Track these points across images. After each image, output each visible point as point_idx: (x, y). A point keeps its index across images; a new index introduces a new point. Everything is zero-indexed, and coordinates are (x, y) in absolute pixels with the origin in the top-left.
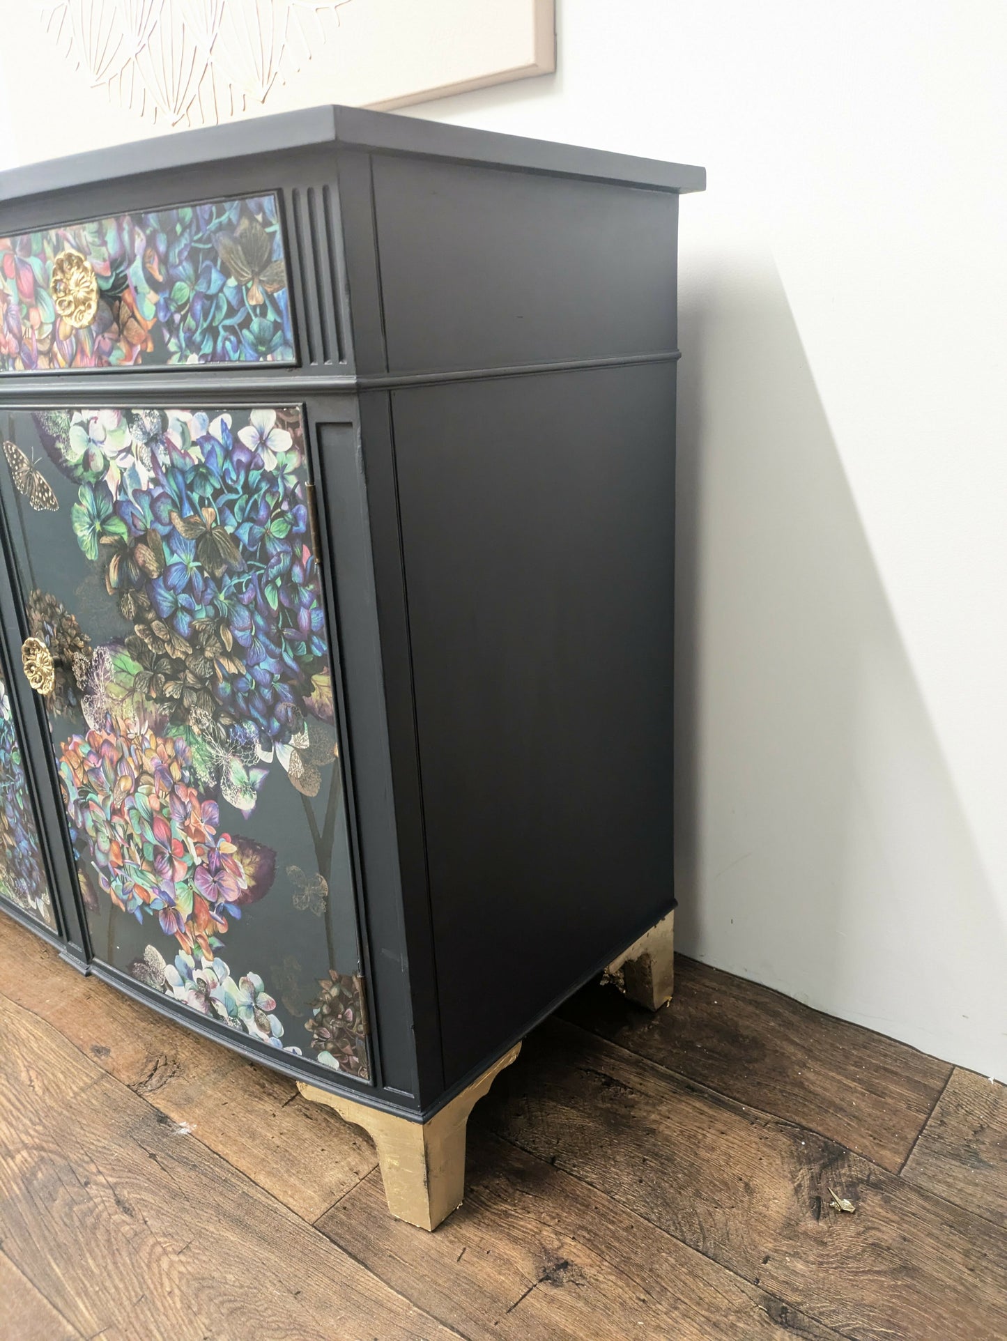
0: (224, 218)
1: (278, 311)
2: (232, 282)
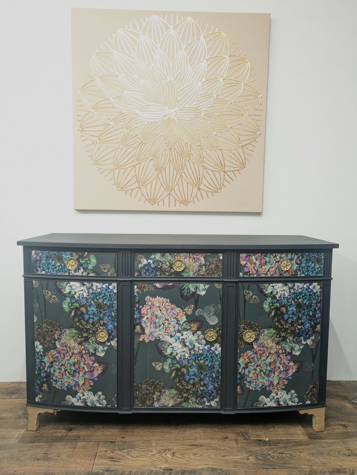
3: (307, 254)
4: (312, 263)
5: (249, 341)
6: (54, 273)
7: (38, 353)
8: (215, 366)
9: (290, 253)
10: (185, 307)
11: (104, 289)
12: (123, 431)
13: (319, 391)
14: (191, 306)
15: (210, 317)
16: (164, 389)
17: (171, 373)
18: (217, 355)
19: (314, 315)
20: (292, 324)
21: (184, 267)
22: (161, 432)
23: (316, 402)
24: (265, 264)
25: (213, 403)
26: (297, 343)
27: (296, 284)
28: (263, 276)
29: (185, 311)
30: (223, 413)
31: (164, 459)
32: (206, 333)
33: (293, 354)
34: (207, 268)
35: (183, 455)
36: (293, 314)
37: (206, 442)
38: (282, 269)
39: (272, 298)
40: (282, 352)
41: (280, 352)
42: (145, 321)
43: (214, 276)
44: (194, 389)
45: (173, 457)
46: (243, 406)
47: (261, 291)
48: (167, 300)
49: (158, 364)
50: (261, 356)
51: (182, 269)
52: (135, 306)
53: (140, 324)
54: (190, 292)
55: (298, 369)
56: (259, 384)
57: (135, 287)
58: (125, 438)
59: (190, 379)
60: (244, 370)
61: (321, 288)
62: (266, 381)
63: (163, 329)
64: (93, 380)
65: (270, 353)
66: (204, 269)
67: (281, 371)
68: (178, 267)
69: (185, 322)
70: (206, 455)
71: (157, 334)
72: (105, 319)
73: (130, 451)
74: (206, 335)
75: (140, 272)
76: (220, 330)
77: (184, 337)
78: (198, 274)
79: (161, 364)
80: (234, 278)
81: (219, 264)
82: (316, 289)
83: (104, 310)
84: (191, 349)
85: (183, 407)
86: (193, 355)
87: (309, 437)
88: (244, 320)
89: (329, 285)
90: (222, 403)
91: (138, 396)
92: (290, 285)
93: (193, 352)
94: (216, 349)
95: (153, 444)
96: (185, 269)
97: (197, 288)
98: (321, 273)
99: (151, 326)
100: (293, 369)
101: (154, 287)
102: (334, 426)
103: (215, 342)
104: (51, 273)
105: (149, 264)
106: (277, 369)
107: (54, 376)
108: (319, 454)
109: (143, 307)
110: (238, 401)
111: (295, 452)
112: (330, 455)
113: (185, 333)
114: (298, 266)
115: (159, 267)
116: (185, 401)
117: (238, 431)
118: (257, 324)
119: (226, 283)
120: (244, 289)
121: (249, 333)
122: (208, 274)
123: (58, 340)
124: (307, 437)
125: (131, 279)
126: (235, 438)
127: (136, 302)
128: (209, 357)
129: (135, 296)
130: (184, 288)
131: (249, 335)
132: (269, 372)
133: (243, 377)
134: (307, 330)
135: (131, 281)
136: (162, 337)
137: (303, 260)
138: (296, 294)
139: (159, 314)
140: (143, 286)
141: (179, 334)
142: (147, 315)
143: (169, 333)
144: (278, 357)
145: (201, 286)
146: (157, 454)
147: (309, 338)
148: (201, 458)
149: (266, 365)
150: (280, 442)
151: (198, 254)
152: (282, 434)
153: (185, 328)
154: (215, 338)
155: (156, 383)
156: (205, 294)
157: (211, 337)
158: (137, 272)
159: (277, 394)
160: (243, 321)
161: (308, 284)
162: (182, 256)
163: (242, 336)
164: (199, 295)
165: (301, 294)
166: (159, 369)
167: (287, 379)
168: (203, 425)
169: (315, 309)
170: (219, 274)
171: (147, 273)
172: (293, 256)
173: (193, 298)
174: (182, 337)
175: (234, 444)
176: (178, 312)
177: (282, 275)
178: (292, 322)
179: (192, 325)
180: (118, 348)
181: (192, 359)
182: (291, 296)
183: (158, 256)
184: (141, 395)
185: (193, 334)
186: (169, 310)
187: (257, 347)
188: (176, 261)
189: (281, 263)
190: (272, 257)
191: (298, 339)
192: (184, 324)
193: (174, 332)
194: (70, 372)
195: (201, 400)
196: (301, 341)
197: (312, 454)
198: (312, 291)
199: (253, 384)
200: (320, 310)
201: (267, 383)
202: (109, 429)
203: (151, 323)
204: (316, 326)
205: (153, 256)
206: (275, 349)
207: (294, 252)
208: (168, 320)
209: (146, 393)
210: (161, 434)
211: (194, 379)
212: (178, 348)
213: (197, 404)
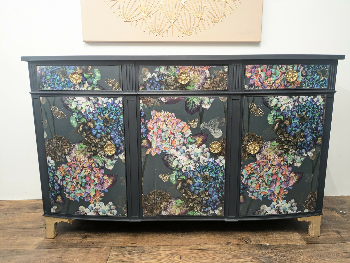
0: (319, 67)
1: (325, 81)
2: (319, 76)
3: (313, 65)
4: (318, 75)
5: (252, 152)
6: (60, 89)
7: (50, 167)
8: (219, 177)
9: (296, 64)
10: (190, 121)
11: (110, 104)
12: (134, 238)
13: (317, 200)
14: (196, 119)
15: (215, 130)
16: (170, 199)
17: (177, 185)
18: (221, 167)
19: (316, 128)
20: (295, 136)
21: (189, 79)
22: (169, 238)
23: (314, 210)
24: (271, 76)
25: (217, 212)
26: (298, 155)
27: (301, 97)
28: (268, 88)
29: (190, 125)
30: (227, 220)
31: (172, 262)
32: (211, 146)
33: (295, 165)
34: (212, 81)
35: (189, 258)
36: (296, 127)
37: (211, 247)
38: (288, 80)
39: (276, 111)
40: (284, 163)
41: (282, 163)
42: (151, 135)
43: (219, 89)
44: (200, 199)
45: (180, 260)
46: (245, 214)
47: (266, 104)
48: (172, 114)
49: (165, 176)
50: (263, 168)
51: (187, 82)
52: (141, 121)
53: (146, 138)
54: (195, 106)
55: (299, 180)
56: (261, 194)
57: (141, 101)
58: (135, 244)
59: (195, 189)
60: (247, 181)
61: (324, 101)
62: (268, 191)
63: (169, 142)
64: (103, 192)
65: (272, 165)
66: (209, 82)
67: (282, 182)
68: (183, 80)
69: (190, 136)
70: (211, 258)
71: (163, 147)
72: (112, 133)
73: (140, 255)
74: (210, 148)
75: (144, 86)
76: (224, 143)
77: (190, 150)
78: (203, 88)
79: (167, 176)
80: (239, 91)
81: (225, 77)
82: (320, 102)
83: (111, 125)
84: (196, 162)
85: (189, 215)
86: (198, 168)
87: (307, 242)
88: (248, 132)
89: (333, 98)
90: (226, 211)
91: (147, 206)
92: (295, 98)
93: (198, 165)
94: (220, 161)
95: (162, 249)
96: (189, 82)
97: (201, 102)
98: (326, 86)
99: (158, 140)
100: (294, 180)
101: (159, 102)
102: (328, 232)
103: (220, 154)
104: (57, 89)
105: (154, 78)
106: (278, 179)
107: (67, 188)
108: (319, 256)
109: (149, 121)
110: (241, 210)
111: (295, 255)
112: (329, 257)
113: (190, 146)
114: (304, 78)
115: (164, 80)
116: (190, 210)
117: (240, 237)
118: (260, 137)
119: (231, 96)
120: (248, 102)
121: (253, 145)
122: (213, 87)
123: (68, 154)
124: (304, 242)
125: (136, 93)
126: (238, 243)
127: (142, 117)
128: (213, 169)
129: (141, 111)
130: (189, 102)
131: (252, 147)
132: (271, 183)
133: (246, 187)
134: (309, 143)
135: (137, 95)
136: (168, 150)
137: (308, 72)
138: (300, 106)
139: (165, 128)
140: (148, 100)
141: (184, 148)
142: (153, 129)
143: (175, 147)
144: (280, 168)
145: (206, 100)
146: (165, 257)
147: (310, 150)
148: (207, 261)
149: (268, 176)
150: (279, 246)
151: (203, 67)
152: (281, 240)
153: (190, 142)
154: (220, 150)
155: (163, 193)
156: (209, 108)
157: (216, 149)
158: (142, 86)
159: (278, 203)
160: (247, 134)
161: (312, 97)
162: (186, 68)
163: (246, 148)
164: (203, 109)
165: (305, 107)
166: (166, 181)
167: (288, 189)
168: (207, 232)
169: (317, 122)
170: (224, 87)
171: (152, 88)
172: (299, 68)
173: (198, 112)
174: (188, 150)
175: (237, 248)
176: (183, 126)
177: (287, 87)
178: (295, 135)
179: (197, 139)
180: (126, 162)
181: (197, 171)
182: (295, 109)
183: (162, 69)
184: (150, 204)
185: (198, 147)
186: (175, 124)
187: (260, 159)
188: (180, 74)
189: (287, 74)
190: (278, 68)
191: (300, 152)
192: (190, 138)
193: (179, 145)
194: (81, 185)
195: (205, 208)
196: (303, 153)
197: (312, 257)
198: (316, 103)
199: (255, 194)
200: (323, 123)
201: (268, 193)
202: (121, 236)
203: (157, 137)
204: (318, 138)
205: (157, 70)
206: (277, 161)
207: (300, 64)
208: (173, 134)
209: (154, 203)
210: (168, 240)
211: (199, 190)
212: (184, 161)
213: (202, 212)
